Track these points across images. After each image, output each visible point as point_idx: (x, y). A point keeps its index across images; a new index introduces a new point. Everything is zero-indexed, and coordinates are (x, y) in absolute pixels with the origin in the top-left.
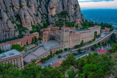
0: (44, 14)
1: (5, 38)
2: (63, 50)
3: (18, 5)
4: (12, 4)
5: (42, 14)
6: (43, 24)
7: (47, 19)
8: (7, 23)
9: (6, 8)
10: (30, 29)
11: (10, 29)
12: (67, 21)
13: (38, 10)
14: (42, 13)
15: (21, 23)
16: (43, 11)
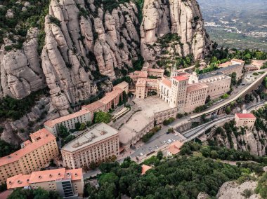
0: (133, 40)
1: (78, 100)
2: (175, 116)
3: (91, 34)
4: (80, 33)
5: (128, 42)
6: (132, 61)
7: (138, 50)
8: (79, 74)
9: (74, 43)
10: (113, 76)
11: (83, 83)
12: (178, 54)
13: (121, 34)
14: (129, 39)
15: (97, 67)
16: (131, 35)
